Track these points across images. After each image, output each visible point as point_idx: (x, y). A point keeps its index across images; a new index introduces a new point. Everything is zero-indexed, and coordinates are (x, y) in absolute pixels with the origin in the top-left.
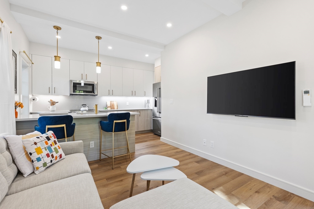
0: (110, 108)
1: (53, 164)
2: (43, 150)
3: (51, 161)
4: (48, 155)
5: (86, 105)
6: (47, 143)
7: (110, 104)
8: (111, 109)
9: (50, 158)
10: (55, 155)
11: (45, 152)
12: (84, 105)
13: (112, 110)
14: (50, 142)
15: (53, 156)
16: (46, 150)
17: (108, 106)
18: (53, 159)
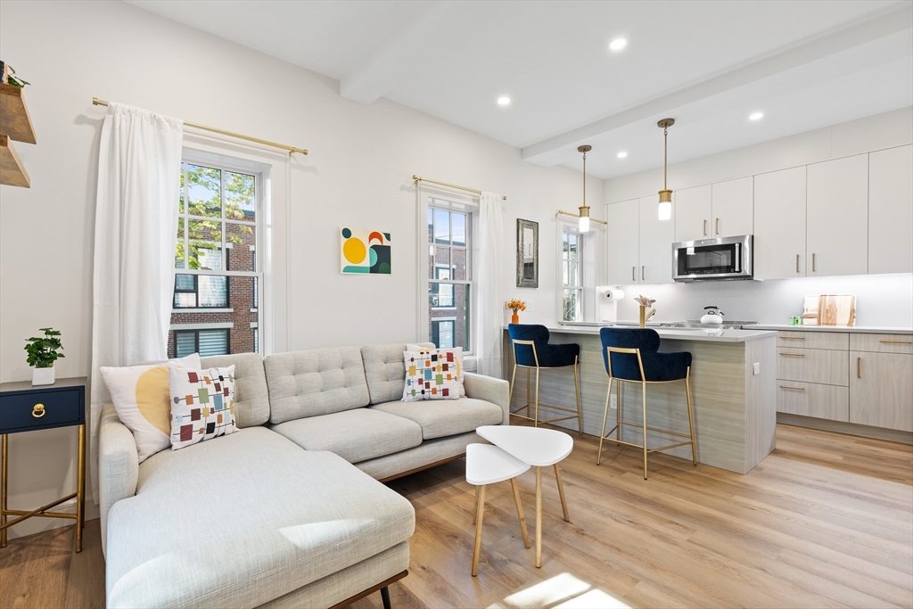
0: (815, 321)
1: (424, 399)
2: (418, 372)
3: (423, 392)
4: (420, 381)
5: (716, 308)
6: (428, 363)
7: (816, 306)
8: (819, 324)
9: (423, 387)
10: (433, 384)
11: (419, 375)
12: (711, 309)
13: (822, 327)
14: (433, 364)
15: (428, 386)
16: (422, 373)
17: (805, 313)
18: (426, 390)
